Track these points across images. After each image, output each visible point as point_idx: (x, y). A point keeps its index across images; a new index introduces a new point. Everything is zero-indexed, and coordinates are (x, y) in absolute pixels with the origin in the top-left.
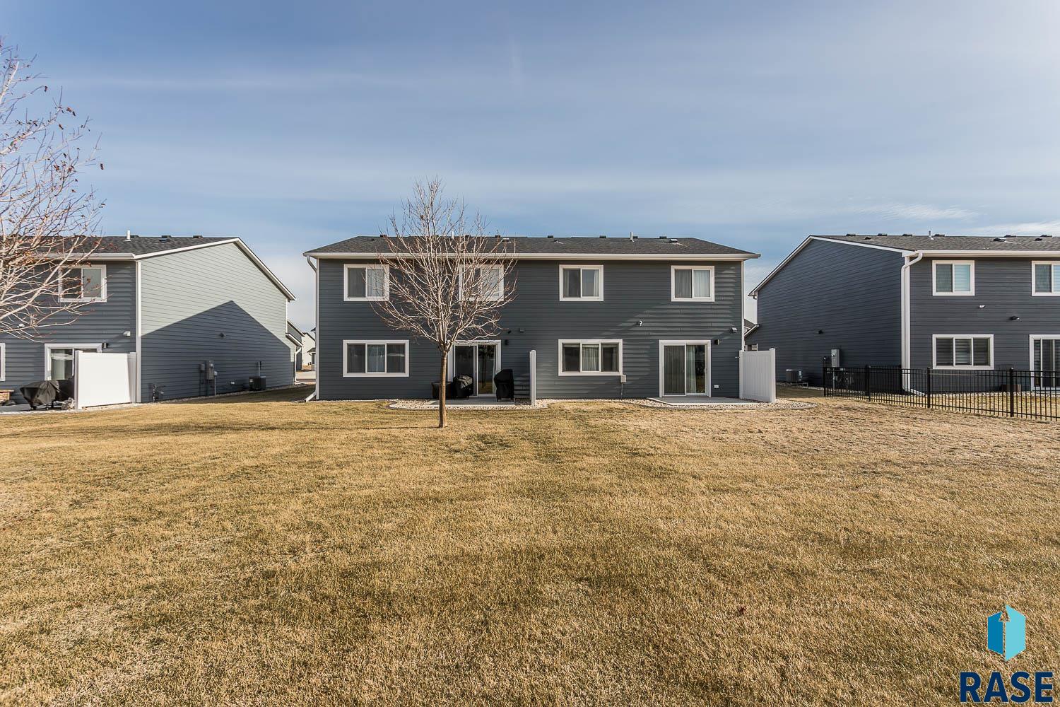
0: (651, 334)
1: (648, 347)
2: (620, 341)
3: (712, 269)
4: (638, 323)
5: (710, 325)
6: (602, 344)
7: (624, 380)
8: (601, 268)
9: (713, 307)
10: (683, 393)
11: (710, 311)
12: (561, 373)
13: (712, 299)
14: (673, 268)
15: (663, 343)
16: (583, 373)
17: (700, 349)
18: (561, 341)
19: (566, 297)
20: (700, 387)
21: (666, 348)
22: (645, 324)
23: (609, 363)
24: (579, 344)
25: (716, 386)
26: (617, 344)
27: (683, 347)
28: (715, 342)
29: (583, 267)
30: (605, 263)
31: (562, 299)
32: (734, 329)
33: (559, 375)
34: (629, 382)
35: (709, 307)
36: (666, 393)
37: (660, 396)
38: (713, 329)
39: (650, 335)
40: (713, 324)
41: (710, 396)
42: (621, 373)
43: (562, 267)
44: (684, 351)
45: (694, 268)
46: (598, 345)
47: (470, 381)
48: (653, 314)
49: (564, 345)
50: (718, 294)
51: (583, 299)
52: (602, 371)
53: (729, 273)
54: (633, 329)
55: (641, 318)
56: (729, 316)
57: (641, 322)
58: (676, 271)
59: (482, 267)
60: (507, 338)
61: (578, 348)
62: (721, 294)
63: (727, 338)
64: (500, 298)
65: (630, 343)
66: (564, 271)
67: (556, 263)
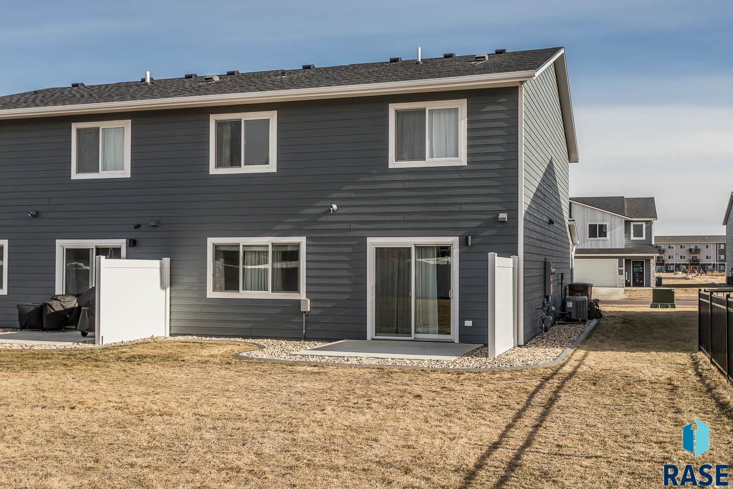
0: (353, 226)
1: (349, 250)
2: (302, 240)
3: (462, 105)
4: (328, 212)
5: (457, 208)
6: (274, 245)
7: (307, 307)
8: (272, 116)
9: (464, 175)
10: (409, 334)
11: (458, 184)
12: (211, 294)
13: (462, 160)
14: (393, 108)
15: (374, 242)
16: (243, 294)
18: (211, 241)
19: (225, 166)
20: (444, 324)
21: (379, 251)
22: (342, 211)
23: (289, 280)
24: (238, 246)
25: (468, 323)
26: (298, 245)
27: (409, 249)
28: (464, 243)
29: (245, 117)
30: (280, 106)
31: (213, 170)
32: (503, 216)
33: (208, 297)
34: (317, 312)
35: (457, 176)
36: (378, 331)
37: (369, 338)
38: (464, 217)
39: (350, 230)
40: (464, 208)
41: (457, 341)
42: (302, 295)
43: (213, 119)
44: (410, 257)
45: (428, 105)
46: (267, 246)
47: (72, 303)
48: (354, 191)
49: (216, 247)
50: (474, 151)
51: (245, 169)
52: (273, 291)
53: (495, 110)
54: (323, 219)
55: (334, 200)
56: (494, 191)
57: (335, 207)
58: (398, 113)
59: (102, 125)
60: (134, 236)
61: (238, 252)
62: (479, 150)
63: (490, 232)
64: (125, 172)
65: (319, 243)
66: (219, 124)
67: (206, 111)
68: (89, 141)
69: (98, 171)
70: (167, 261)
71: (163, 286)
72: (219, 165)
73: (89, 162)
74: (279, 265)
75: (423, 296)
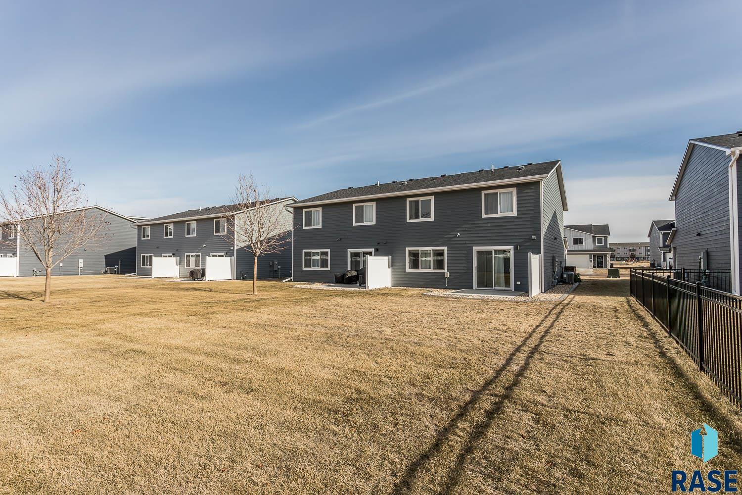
0: (467, 242)
1: (465, 252)
2: (445, 248)
3: (515, 190)
4: (456, 236)
5: (513, 234)
6: (433, 250)
7: (447, 275)
8: (432, 198)
9: (515, 220)
10: (492, 287)
11: (513, 223)
12: (408, 270)
13: (515, 213)
14: (483, 193)
15: (475, 249)
16: (421, 270)
18: (408, 249)
19: (413, 219)
20: (507, 283)
21: (479, 252)
22: (462, 236)
23: (439, 264)
24: (419, 251)
25: (518, 283)
26: (443, 250)
27: (492, 251)
28: (516, 249)
29: (420, 199)
31: (408, 221)
32: (534, 237)
33: (407, 271)
34: (452, 278)
35: (513, 220)
36: (478, 286)
37: (474, 288)
38: (514, 237)
39: (466, 244)
40: (516, 234)
41: (513, 290)
42: (445, 271)
43: (408, 200)
44: (492, 254)
45: (499, 191)
46: (431, 251)
47: (355, 273)
48: (467, 228)
49: (410, 251)
50: (519, 209)
51: (421, 220)
52: (433, 269)
53: (529, 192)
54: (454, 239)
55: (459, 231)
56: (529, 226)
57: (459, 234)
58: (485, 194)
59: (364, 204)
60: (378, 247)
61: (419, 253)
62: (522, 209)
63: (528, 244)
64: (374, 223)
65: (452, 249)
66: (410, 202)
67: (405, 197)
68: (360, 210)
69: (363, 222)
70: (390, 257)
71: (389, 267)
72: (410, 218)
73: (360, 218)
74: (435, 258)
75: (497, 272)
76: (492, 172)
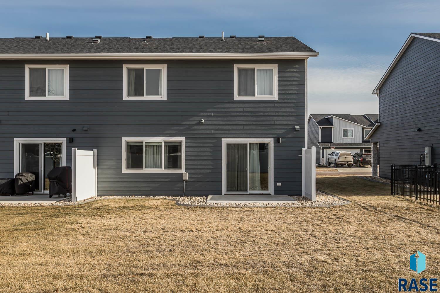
0: (213, 132)
1: (211, 145)
2: (183, 139)
3: (275, 67)
4: (200, 122)
5: (273, 123)
6: (165, 142)
7: (186, 177)
8: (164, 68)
9: (276, 105)
10: (246, 190)
11: (273, 110)
12: (124, 171)
13: (275, 97)
14: (236, 67)
15: (225, 141)
16: (145, 171)
17: (263, 147)
18: (124, 140)
20: (264, 184)
21: (229, 146)
22: (208, 123)
23: (173, 162)
24: (142, 142)
25: (279, 184)
26: (180, 142)
27: (246, 144)
28: (277, 141)
29: (146, 67)
30: (168, 62)
31: (125, 98)
32: (297, 127)
33: (122, 172)
34: (192, 180)
35: (273, 105)
36: (228, 190)
37: (223, 193)
38: (276, 127)
39: (212, 134)
40: (276, 123)
41: (273, 194)
42: (183, 171)
43: (125, 67)
45: (257, 67)
46: (161, 143)
48: (214, 112)
49: (127, 143)
50: (281, 92)
51: (146, 98)
52: (165, 168)
54: (196, 127)
55: (203, 117)
56: (293, 114)
57: (203, 121)
58: (240, 70)
59: (48, 67)
60: (73, 135)
61: (143, 146)
62: (284, 92)
63: (290, 136)
64: (66, 97)
65: (193, 141)
66: (129, 70)
67: (121, 62)
69: (45, 96)
70: (96, 150)
71: (94, 167)
72: (129, 95)
75: (252, 172)
76: (222, 40)
